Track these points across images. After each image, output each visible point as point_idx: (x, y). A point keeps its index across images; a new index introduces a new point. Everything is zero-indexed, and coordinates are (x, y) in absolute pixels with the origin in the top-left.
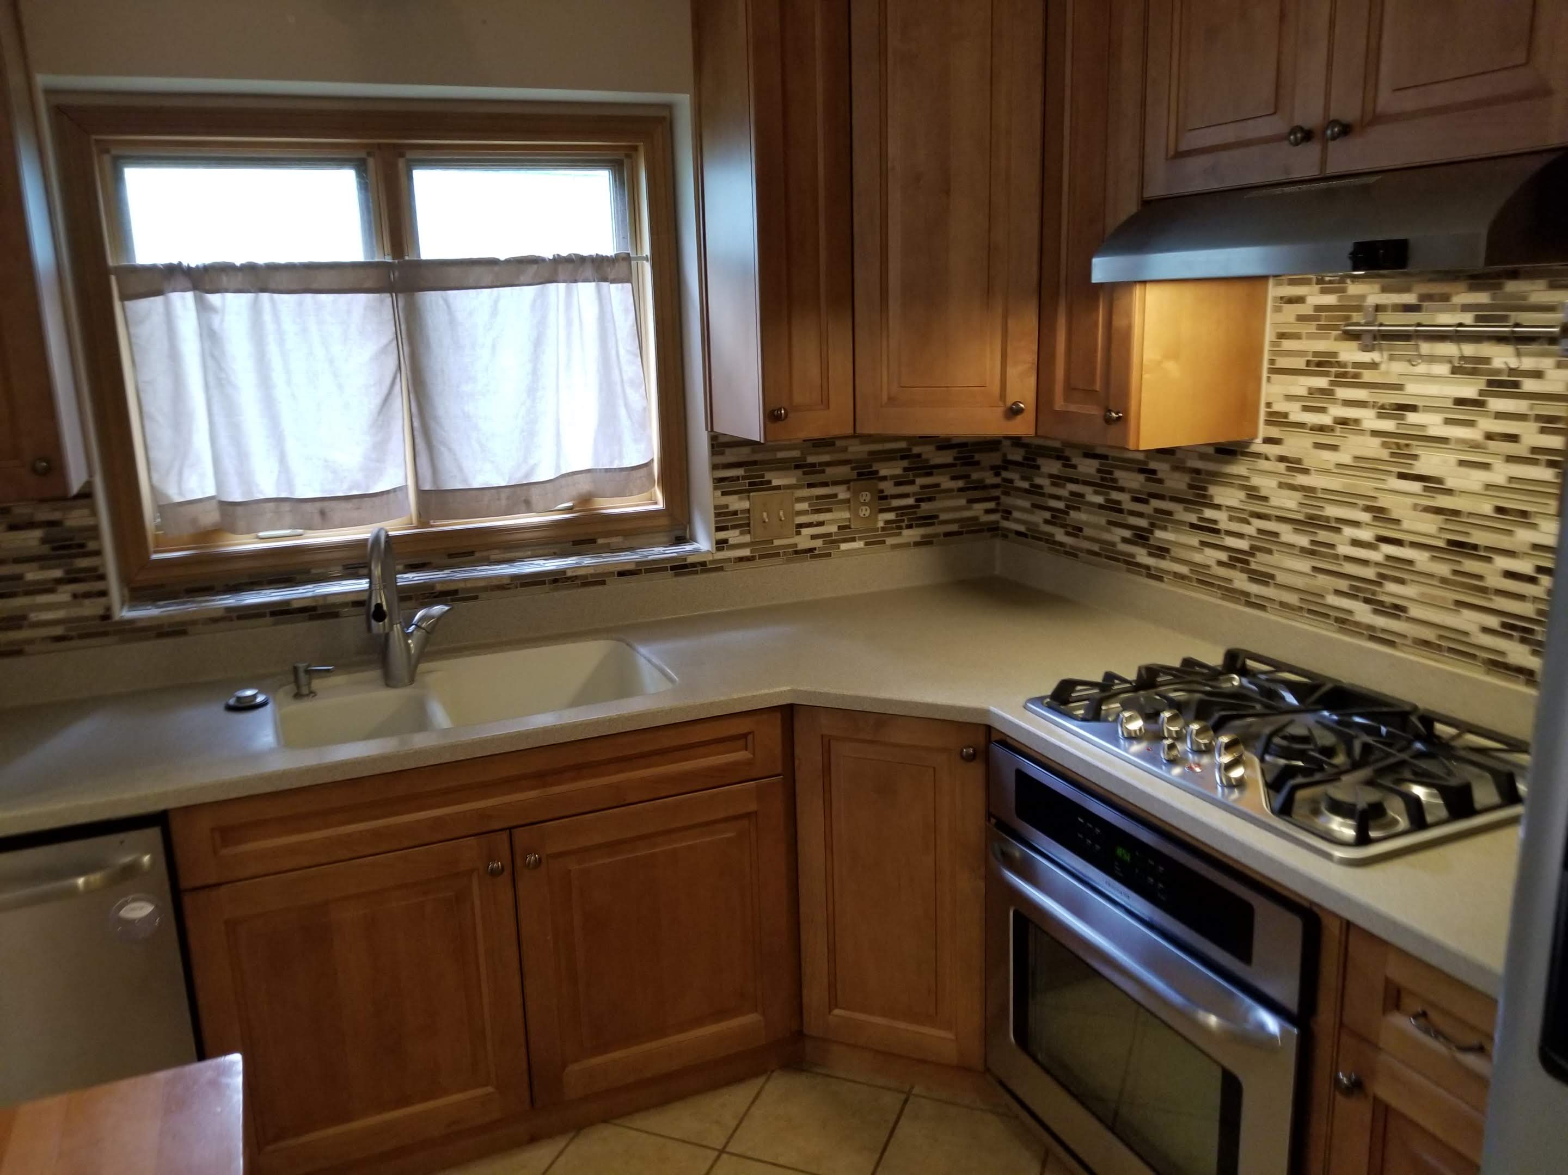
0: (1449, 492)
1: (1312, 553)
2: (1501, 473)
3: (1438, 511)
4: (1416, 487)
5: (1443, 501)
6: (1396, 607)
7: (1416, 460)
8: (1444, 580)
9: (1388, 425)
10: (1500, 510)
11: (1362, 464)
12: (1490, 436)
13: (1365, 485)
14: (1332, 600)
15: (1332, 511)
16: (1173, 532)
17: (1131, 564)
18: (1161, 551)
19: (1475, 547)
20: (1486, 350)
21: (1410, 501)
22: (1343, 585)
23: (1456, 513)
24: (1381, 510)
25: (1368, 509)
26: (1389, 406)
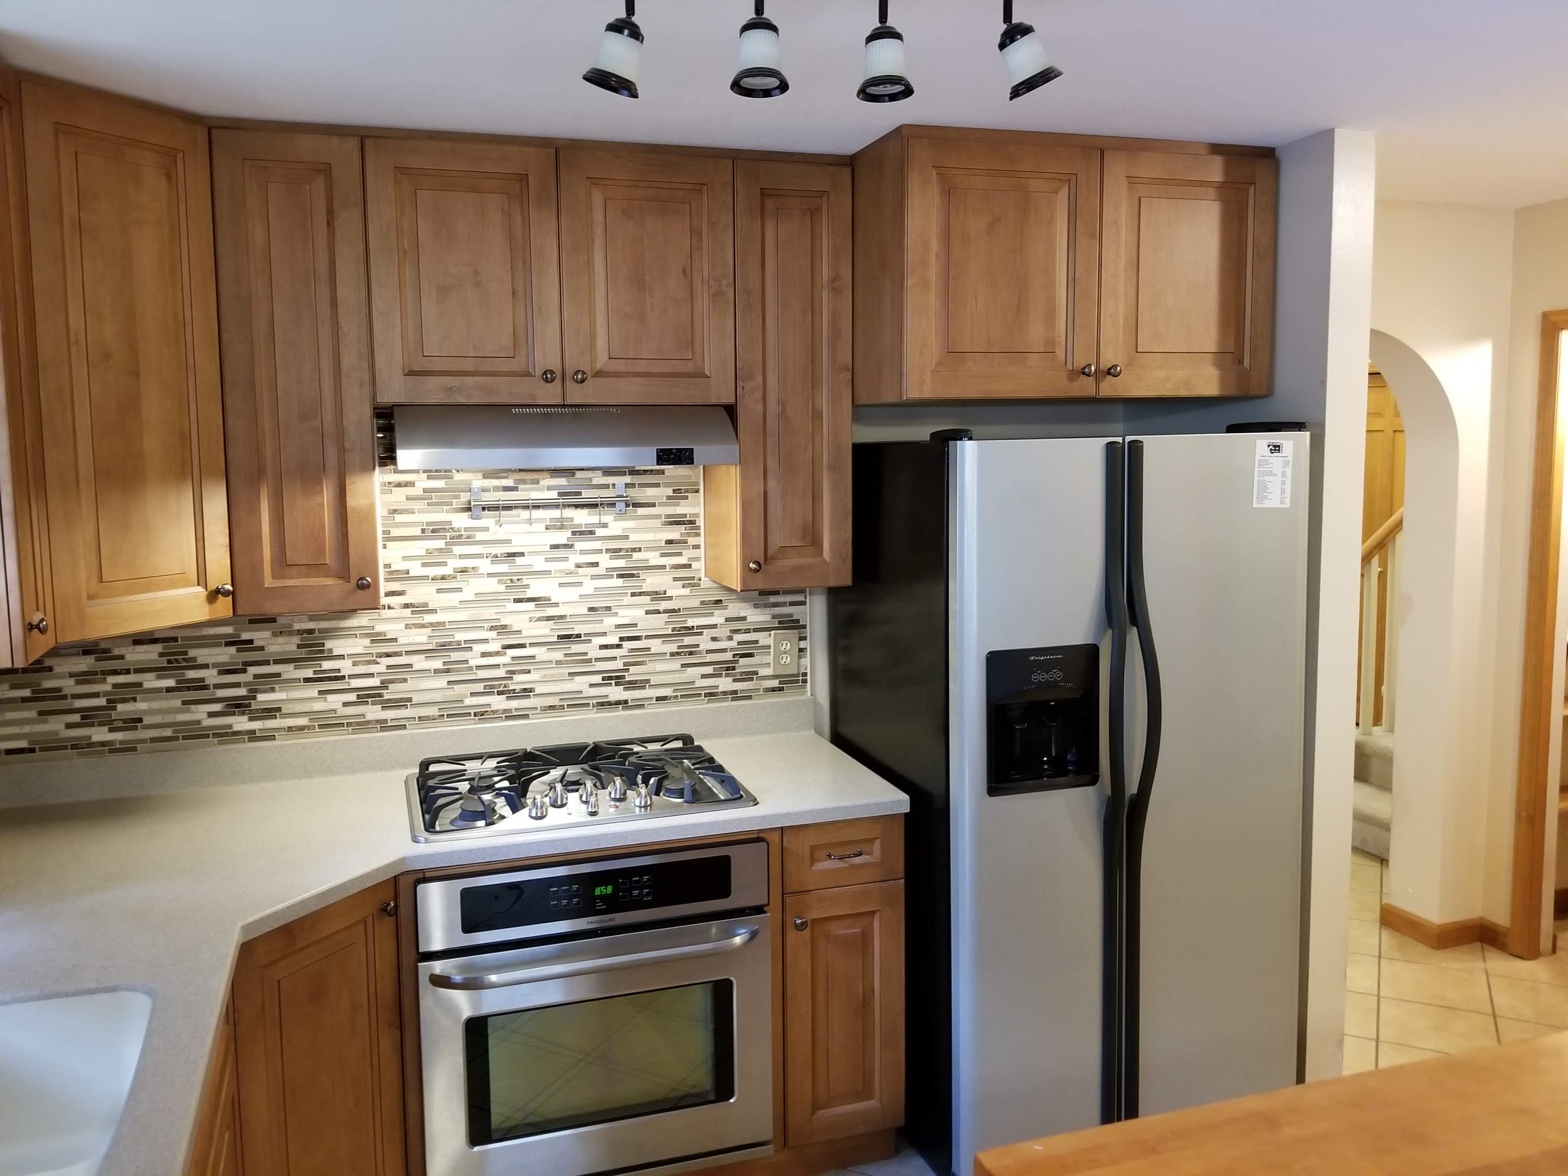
0: (556, 605)
1: (448, 671)
2: (589, 586)
3: (549, 618)
4: (531, 605)
5: (551, 612)
6: (525, 690)
7: (529, 588)
8: (559, 662)
9: (503, 568)
10: (591, 609)
11: (482, 598)
12: (578, 566)
13: (488, 613)
14: (469, 701)
15: (460, 636)
16: (281, 690)
17: (227, 735)
18: (271, 712)
19: (579, 636)
20: (569, 513)
21: (527, 616)
22: (479, 687)
23: (562, 617)
24: (504, 627)
25: (492, 628)
26: (501, 555)
